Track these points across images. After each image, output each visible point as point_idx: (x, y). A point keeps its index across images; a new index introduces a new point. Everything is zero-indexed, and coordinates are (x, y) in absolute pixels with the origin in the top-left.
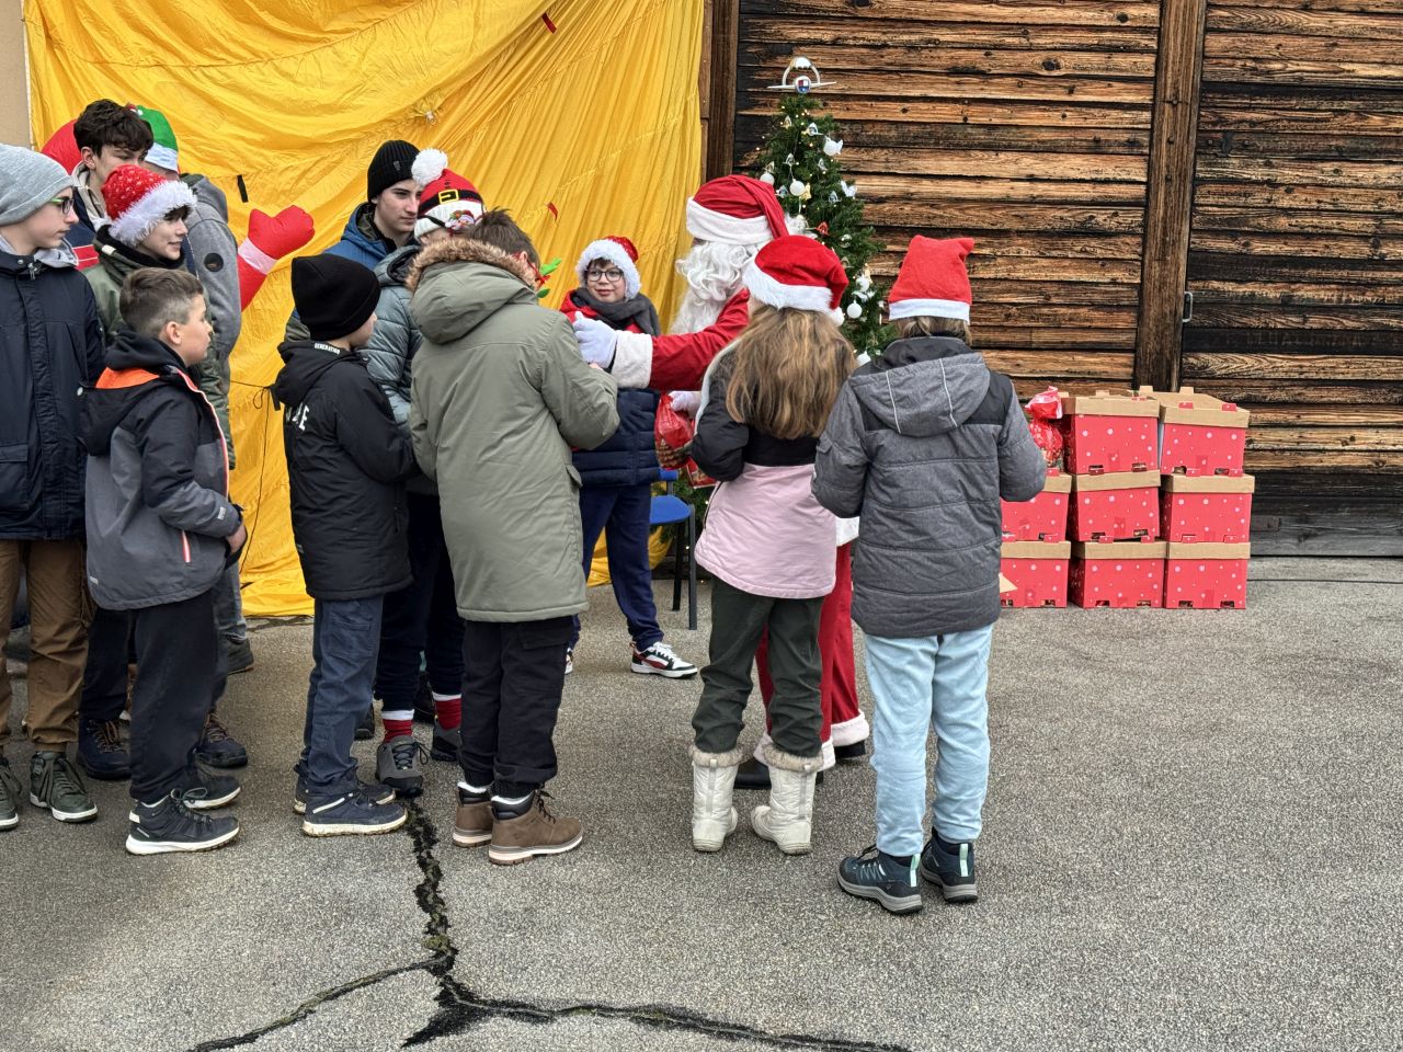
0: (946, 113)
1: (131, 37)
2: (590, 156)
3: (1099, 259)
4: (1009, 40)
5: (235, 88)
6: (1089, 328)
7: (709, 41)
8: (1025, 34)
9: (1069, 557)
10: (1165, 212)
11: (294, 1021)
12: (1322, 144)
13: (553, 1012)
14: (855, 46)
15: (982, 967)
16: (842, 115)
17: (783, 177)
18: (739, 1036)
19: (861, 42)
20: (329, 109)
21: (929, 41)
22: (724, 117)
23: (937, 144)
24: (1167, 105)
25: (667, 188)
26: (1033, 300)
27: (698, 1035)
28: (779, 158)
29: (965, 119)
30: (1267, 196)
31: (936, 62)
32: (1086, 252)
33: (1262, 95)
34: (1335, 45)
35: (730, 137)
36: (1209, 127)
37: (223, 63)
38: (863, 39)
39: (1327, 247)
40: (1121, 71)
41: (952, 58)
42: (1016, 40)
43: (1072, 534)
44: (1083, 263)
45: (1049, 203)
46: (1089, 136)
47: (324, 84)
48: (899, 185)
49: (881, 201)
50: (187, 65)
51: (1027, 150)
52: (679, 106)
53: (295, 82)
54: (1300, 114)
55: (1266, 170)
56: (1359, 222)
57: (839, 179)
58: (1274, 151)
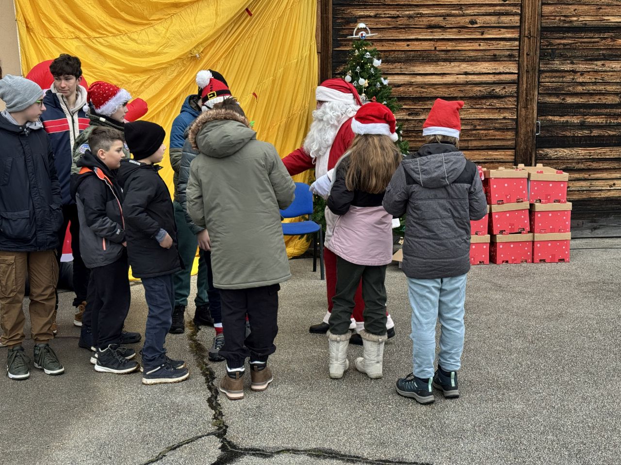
0: (426, 46)
1: (64, 26)
2: (270, 70)
3: (497, 108)
4: (453, 12)
5: (111, 47)
6: (494, 139)
7: (320, 18)
8: (461, 9)
9: (489, 241)
10: (527, 86)
11: (157, 460)
12: (596, 53)
13: (272, 453)
14: (385, 17)
15: (463, 427)
16: (380, 48)
17: (355, 77)
18: (357, 461)
19: (388, 15)
20: (153, 54)
21: (418, 14)
22: (327, 51)
23: (423, 60)
24: (526, 38)
25: (304, 84)
26: (469, 128)
27: (338, 461)
28: (353, 69)
29: (435, 48)
30: (572, 77)
31: (421, 23)
32: (491, 105)
33: (568, 32)
34: (600, 8)
35: (330, 60)
36: (545, 47)
37: (105, 36)
38: (388, 14)
39: (600, 99)
40: (505, 23)
41: (429, 21)
42: (457, 12)
43: (490, 231)
44: (490, 110)
45: (474, 84)
46: (491, 53)
47: (150, 43)
48: (406, 79)
49: (399, 86)
50: (89, 37)
51: (464, 61)
52: (307, 47)
53: (137, 43)
54: (586, 40)
55: (571, 66)
56: (614, 87)
57: (380, 77)
58: (575, 57)
